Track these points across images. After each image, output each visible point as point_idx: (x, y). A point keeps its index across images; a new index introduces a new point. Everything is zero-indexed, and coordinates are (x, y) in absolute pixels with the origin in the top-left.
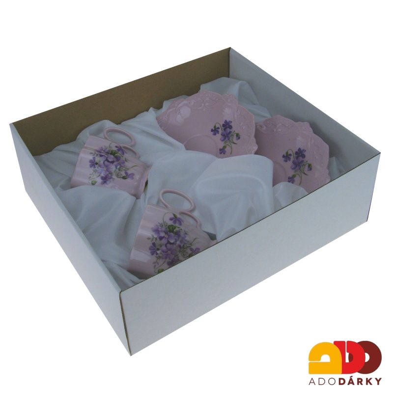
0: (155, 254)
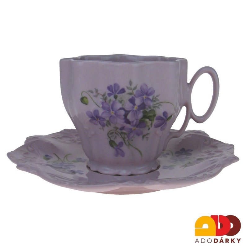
0: (110, 92)
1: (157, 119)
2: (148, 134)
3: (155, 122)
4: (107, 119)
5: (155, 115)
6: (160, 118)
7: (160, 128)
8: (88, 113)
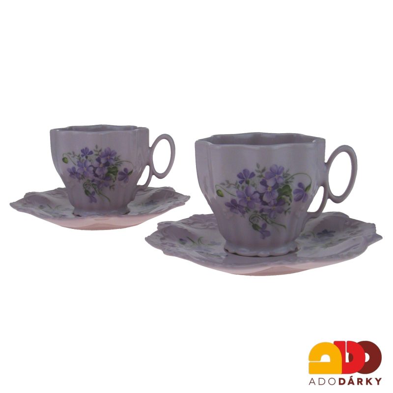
1: (119, 174)
2: (113, 185)
3: (118, 176)
4: (82, 174)
5: (117, 171)
6: (121, 173)
7: (123, 181)
8: (68, 170)
